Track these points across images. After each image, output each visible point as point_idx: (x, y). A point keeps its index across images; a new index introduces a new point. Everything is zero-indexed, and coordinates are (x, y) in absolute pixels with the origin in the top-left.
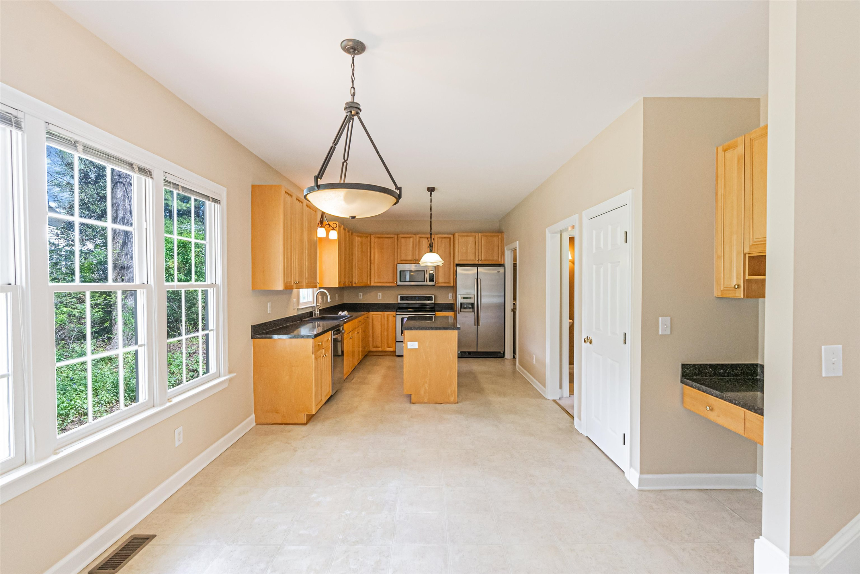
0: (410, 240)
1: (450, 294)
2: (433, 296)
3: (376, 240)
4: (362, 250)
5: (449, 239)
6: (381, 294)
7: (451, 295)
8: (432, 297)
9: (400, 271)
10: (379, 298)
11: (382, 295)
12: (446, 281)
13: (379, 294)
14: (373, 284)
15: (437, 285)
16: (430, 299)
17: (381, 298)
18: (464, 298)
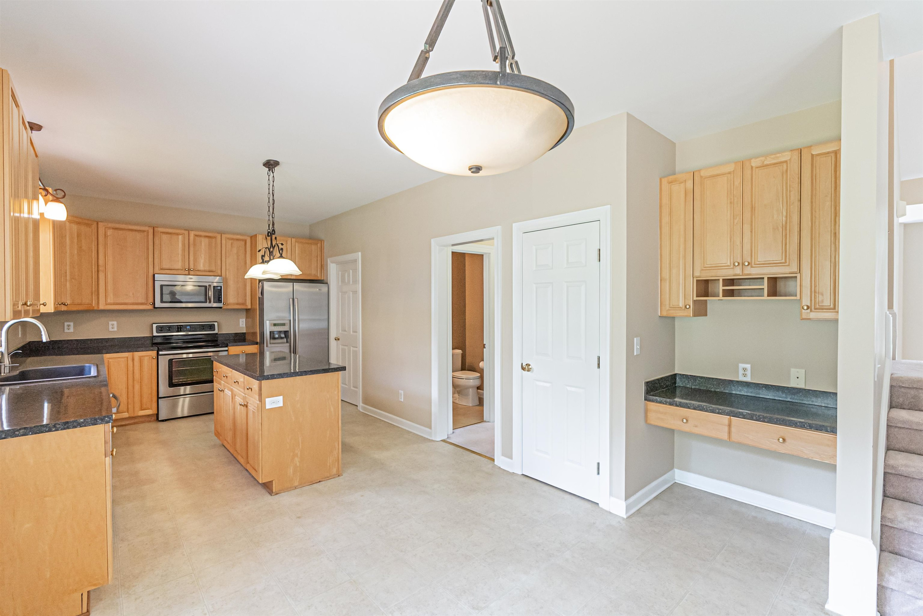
0: (178, 239)
1: (241, 320)
2: (216, 324)
3: (110, 232)
4: (80, 248)
5: (243, 243)
6: (115, 323)
7: (243, 322)
8: (214, 325)
9: (162, 286)
10: (111, 330)
11: (118, 324)
12: (240, 301)
13: (110, 323)
14: (102, 307)
15: (225, 307)
16: (212, 327)
17: (115, 329)
18: (275, 325)
